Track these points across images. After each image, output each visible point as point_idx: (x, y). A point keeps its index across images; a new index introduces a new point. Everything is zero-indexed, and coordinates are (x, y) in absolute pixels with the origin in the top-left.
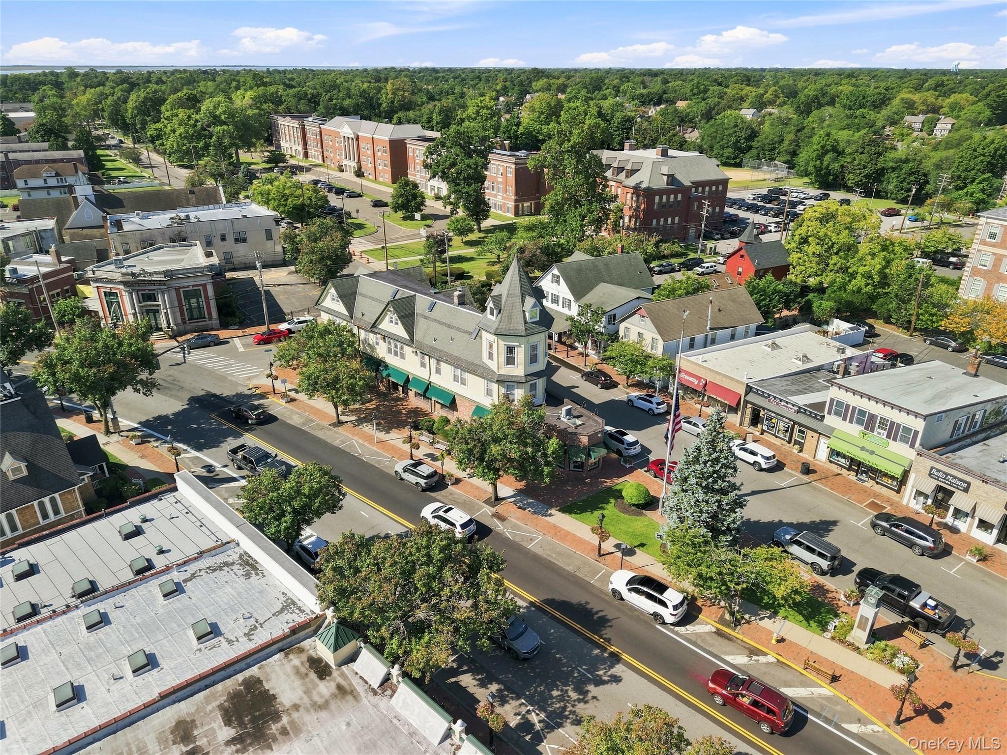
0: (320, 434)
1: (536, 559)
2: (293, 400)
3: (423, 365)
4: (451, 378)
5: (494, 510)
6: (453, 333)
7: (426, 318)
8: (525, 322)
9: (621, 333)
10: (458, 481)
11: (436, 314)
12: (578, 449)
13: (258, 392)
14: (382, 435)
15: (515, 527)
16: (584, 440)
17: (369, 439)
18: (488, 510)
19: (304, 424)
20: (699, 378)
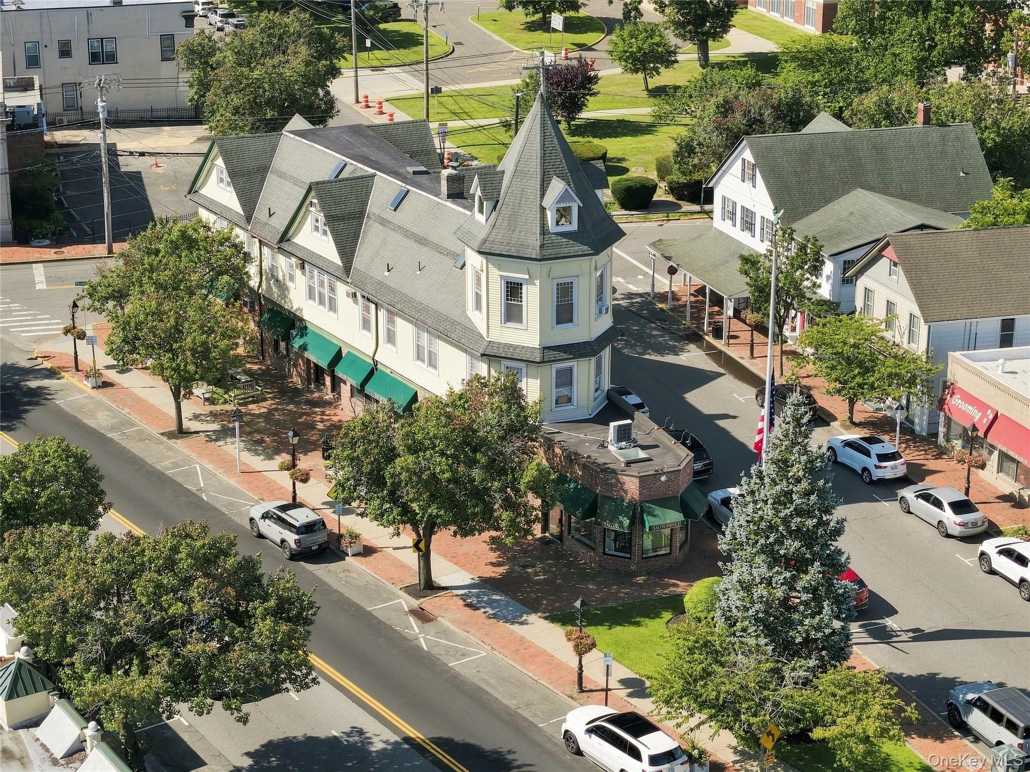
0: (137, 448)
1: (456, 682)
2: (106, 385)
3: (366, 324)
4: (411, 351)
5: (415, 603)
6: (426, 255)
7: (384, 222)
8: (544, 231)
9: (859, 303)
10: (368, 551)
11: (405, 216)
12: (618, 506)
13: (47, 365)
14: (256, 462)
15: (445, 633)
16: (632, 487)
17: (228, 464)
18: (407, 602)
19: (113, 428)
20: (982, 406)
